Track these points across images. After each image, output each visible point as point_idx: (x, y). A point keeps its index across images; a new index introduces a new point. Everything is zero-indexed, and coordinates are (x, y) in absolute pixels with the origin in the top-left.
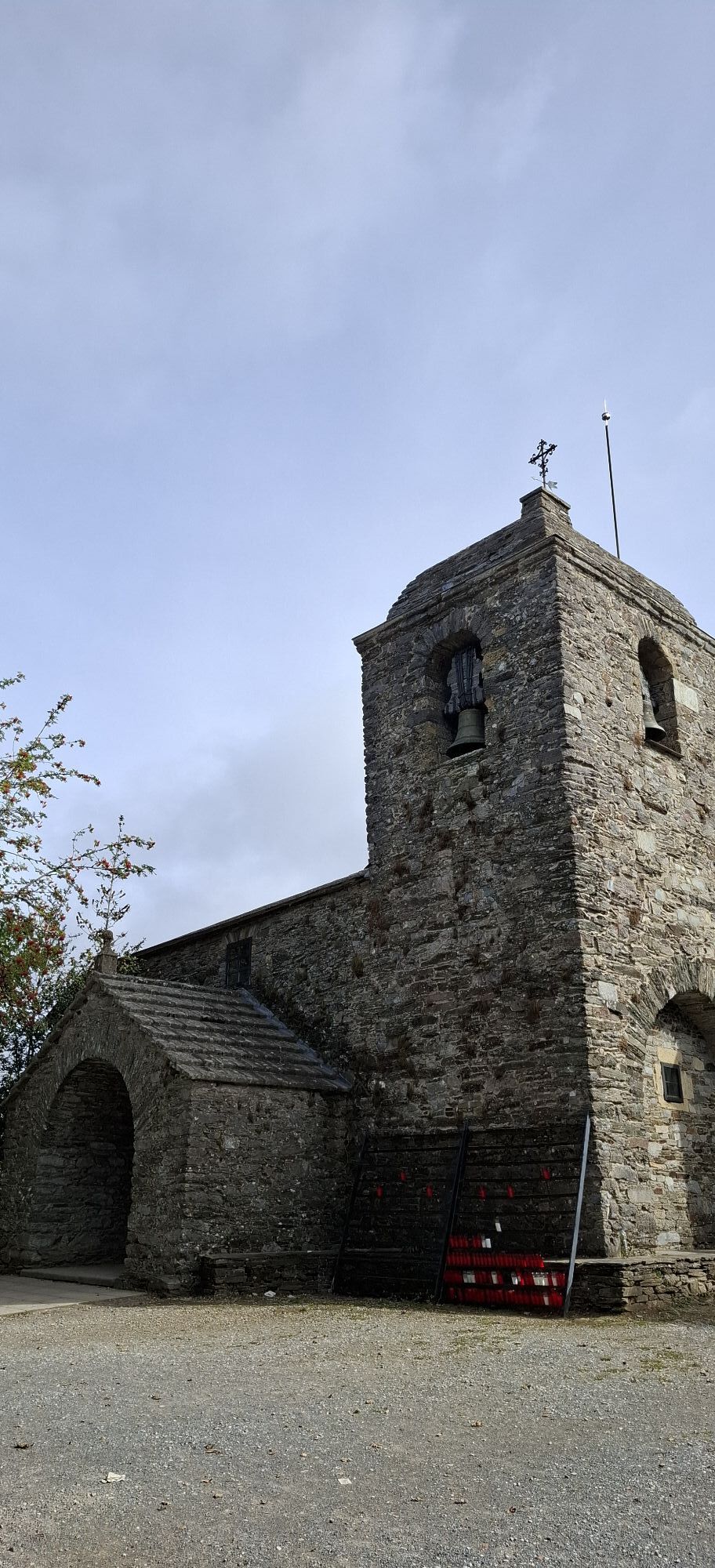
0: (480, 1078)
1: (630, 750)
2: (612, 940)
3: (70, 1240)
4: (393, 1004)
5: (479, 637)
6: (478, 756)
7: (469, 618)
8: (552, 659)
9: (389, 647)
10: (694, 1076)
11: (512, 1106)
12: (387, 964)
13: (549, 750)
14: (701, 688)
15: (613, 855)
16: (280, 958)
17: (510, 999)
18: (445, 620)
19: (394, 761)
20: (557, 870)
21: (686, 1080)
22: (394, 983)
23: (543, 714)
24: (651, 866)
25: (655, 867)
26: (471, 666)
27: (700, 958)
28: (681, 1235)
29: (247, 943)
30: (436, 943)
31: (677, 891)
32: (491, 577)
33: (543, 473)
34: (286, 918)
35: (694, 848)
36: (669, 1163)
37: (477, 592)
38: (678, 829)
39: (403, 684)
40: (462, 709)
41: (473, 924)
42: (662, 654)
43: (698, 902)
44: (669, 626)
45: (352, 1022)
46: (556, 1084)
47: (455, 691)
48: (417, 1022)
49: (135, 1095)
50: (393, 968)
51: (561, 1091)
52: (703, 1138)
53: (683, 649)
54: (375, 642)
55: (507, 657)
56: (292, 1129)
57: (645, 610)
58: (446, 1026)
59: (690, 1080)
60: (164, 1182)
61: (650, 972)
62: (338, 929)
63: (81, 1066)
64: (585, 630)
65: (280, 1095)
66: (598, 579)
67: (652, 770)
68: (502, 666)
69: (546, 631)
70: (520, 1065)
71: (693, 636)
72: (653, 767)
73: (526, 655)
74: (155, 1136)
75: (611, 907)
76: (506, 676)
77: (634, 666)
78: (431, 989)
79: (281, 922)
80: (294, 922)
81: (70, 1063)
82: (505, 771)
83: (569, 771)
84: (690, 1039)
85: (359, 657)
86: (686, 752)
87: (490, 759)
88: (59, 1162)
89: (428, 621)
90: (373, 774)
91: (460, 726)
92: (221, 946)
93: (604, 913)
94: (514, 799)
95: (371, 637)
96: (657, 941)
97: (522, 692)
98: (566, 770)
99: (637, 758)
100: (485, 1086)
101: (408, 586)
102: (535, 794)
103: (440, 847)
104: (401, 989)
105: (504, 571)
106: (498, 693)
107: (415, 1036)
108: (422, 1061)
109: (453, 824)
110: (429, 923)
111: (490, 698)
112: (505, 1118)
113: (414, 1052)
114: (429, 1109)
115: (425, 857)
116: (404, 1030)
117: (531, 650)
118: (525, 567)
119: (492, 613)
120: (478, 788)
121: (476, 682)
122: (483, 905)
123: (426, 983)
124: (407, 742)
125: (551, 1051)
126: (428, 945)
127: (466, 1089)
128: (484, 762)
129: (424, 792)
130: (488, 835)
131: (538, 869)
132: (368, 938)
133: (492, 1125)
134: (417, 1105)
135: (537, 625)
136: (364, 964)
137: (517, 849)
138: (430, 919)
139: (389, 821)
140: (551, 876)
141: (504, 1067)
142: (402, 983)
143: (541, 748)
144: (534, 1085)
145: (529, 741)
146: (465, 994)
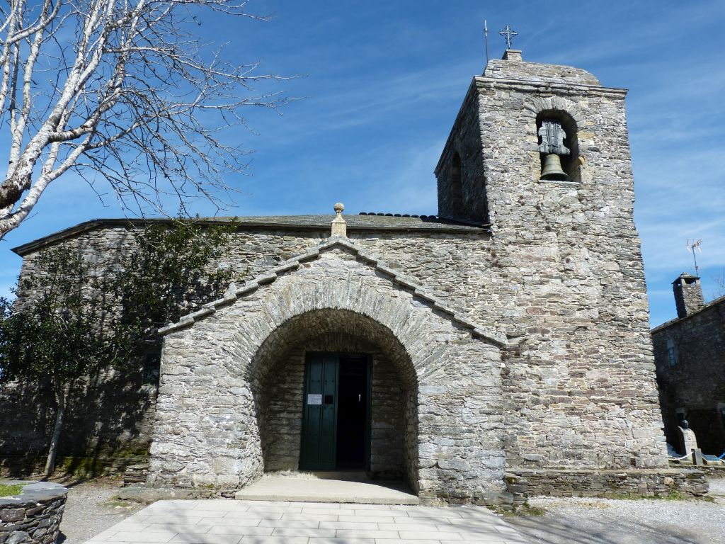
0: (584, 370)
4: (513, 317)
5: (575, 119)
6: (575, 185)
7: (568, 106)
17: (605, 328)
18: (550, 99)
26: (557, 132)
30: (547, 286)
37: (574, 95)
39: (518, 122)
41: (576, 281)
46: (635, 379)
47: (545, 141)
48: (533, 331)
51: (638, 382)
55: (595, 139)
58: (557, 337)
63: (317, 313)
68: (592, 143)
70: (612, 366)
73: (608, 143)
76: (595, 150)
78: (544, 312)
82: (596, 201)
87: (585, 191)
89: (538, 93)
97: (606, 163)
100: (587, 374)
102: (617, 221)
103: (548, 229)
104: (520, 309)
105: (594, 93)
106: (590, 156)
107: (533, 339)
108: (537, 355)
109: (560, 219)
110: (541, 273)
111: (583, 157)
112: (603, 393)
113: (531, 348)
114: (544, 384)
115: (537, 233)
116: (523, 335)
117: (611, 142)
118: (607, 97)
119: (584, 111)
120: (577, 205)
121: (560, 142)
122: (583, 272)
123: (540, 309)
124: (522, 158)
125: (632, 361)
126: (541, 286)
127: (573, 375)
128: (581, 191)
129: (535, 193)
130: (584, 233)
131: (620, 261)
132: (489, 270)
133: (592, 397)
134: (533, 381)
135: (614, 131)
136: (486, 287)
137: (606, 247)
138: (542, 271)
139: (508, 202)
140: (628, 267)
141: (600, 366)
142: (519, 305)
143: (619, 197)
144: (621, 377)
145: (612, 190)
146: (571, 321)
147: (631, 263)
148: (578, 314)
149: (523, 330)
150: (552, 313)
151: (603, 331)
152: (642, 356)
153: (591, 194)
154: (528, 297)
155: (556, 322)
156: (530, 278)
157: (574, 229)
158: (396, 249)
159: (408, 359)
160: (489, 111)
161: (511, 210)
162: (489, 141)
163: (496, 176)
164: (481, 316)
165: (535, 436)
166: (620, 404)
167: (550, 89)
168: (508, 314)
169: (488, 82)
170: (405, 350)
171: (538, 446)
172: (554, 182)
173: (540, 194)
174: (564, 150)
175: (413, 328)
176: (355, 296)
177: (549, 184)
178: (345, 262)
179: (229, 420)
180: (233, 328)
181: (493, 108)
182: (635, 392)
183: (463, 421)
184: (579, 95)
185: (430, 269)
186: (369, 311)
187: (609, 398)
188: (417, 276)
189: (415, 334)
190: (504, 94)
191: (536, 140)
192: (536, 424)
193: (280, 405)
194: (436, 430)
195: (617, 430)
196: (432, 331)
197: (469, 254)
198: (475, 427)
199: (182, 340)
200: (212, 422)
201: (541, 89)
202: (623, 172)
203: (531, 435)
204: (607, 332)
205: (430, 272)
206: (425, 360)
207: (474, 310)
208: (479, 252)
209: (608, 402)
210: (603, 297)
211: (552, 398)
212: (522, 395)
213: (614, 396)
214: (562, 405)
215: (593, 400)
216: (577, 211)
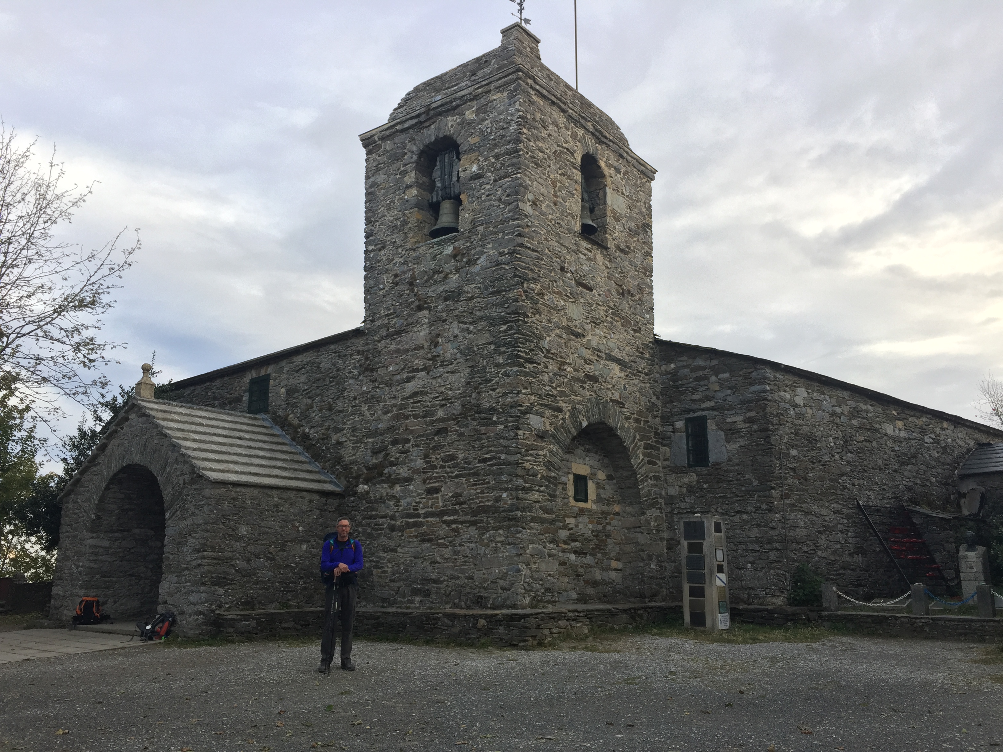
0: (440, 484)
1: (570, 241)
2: (543, 385)
3: (115, 602)
4: (378, 428)
5: (459, 142)
6: (452, 238)
7: (452, 126)
8: (513, 165)
9: (388, 145)
10: (597, 484)
11: (461, 504)
12: (375, 398)
13: (506, 237)
14: (627, 196)
15: (549, 321)
16: (291, 391)
17: (466, 426)
18: (433, 127)
19: (389, 238)
20: (506, 331)
21: (591, 486)
22: (380, 412)
23: (504, 208)
24: (577, 330)
25: (580, 331)
26: (451, 166)
27: (608, 399)
28: (578, 594)
29: (267, 378)
30: (412, 383)
31: (595, 349)
32: (470, 94)
33: (521, 10)
34: (298, 360)
35: (612, 318)
36: (573, 544)
37: (458, 106)
38: (600, 303)
39: (398, 176)
40: (443, 200)
41: (441, 370)
42: (599, 167)
43: (611, 358)
44: (608, 146)
45: (346, 441)
46: (493, 489)
47: (438, 184)
48: (395, 442)
49: (167, 494)
50: (379, 402)
51: (496, 493)
52: (600, 527)
53: (616, 164)
54: (377, 139)
55: (479, 160)
56: (294, 520)
57: (589, 131)
58: (417, 446)
59: (594, 486)
60: (188, 559)
61: (570, 408)
62: (338, 370)
63: (123, 470)
64: (540, 144)
65: (286, 495)
66: (553, 103)
67: (584, 258)
68: (475, 168)
69: (509, 142)
70: (469, 475)
71: (625, 155)
72: (585, 255)
73: (493, 160)
74: (183, 524)
75: (545, 360)
76: (478, 176)
77: (577, 175)
78: (407, 417)
79: (293, 362)
80: (304, 363)
81: (115, 467)
82: (472, 252)
83: (520, 254)
84: (597, 457)
85: (364, 151)
86: (611, 244)
87: (462, 242)
88: (106, 543)
89: (420, 125)
90: (371, 248)
91: (441, 212)
92: (245, 379)
93: (539, 364)
94: (478, 274)
95: (374, 135)
96: (577, 386)
97: (489, 190)
98: (517, 254)
99: (574, 248)
100: (442, 489)
101: (406, 95)
103: (420, 308)
104: (385, 417)
107: (393, 452)
108: (397, 471)
111: (464, 192)
112: (455, 512)
113: (392, 464)
114: (401, 506)
115: (408, 316)
116: (386, 448)
117: (497, 157)
118: (497, 88)
119: (470, 124)
120: (451, 265)
122: (450, 355)
123: (403, 414)
124: (399, 223)
125: (491, 465)
126: (407, 384)
127: (430, 491)
128: (456, 244)
129: (410, 264)
130: (457, 301)
131: (492, 329)
132: (361, 377)
133: (445, 518)
134: (391, 503)
136: (358, 397)
137: (476, 313)
138: (411, 365)
139: (382, 287)
140: (501, 335)
141: (457, 477)
142: (386, 413)
143: (500, 235)
144: (478, 489)
145: (492, 229)
146: (432, 422)
147: (505, 327)
148: (441, 413)
149: (386, 443)
150: (415, 417)
151: (462, 430)
152: (503, 457)
153: (468, 244)
154: (393, 402)
155: (417, 427)
156: (398, 377)
160: (374, 175)
163: (373, 258)
165: (390, 570)
166: (473, 523)
168: (374, 426)
169: (371, 136)
171: (392, 581)
173: (414, 264)
175: (168, 473)
176: (143, 449)
183: (184, 559)
184: (465, 103)
187: (462, 518)
192: (391, 555)
194: (170, 569)
195: (466, 559)
198: (190, 564)
202: (508, 196)
203: (386, 569)
204: (467, 431)
207: (347, 426)
208: (356, 357)
209: (462, 523)
210: (468, 383)
211: (407, 523)
212: (381, 521)
213: (467, 514)
214: (415, 531)
215: (445, 522)
216: (451, 273)
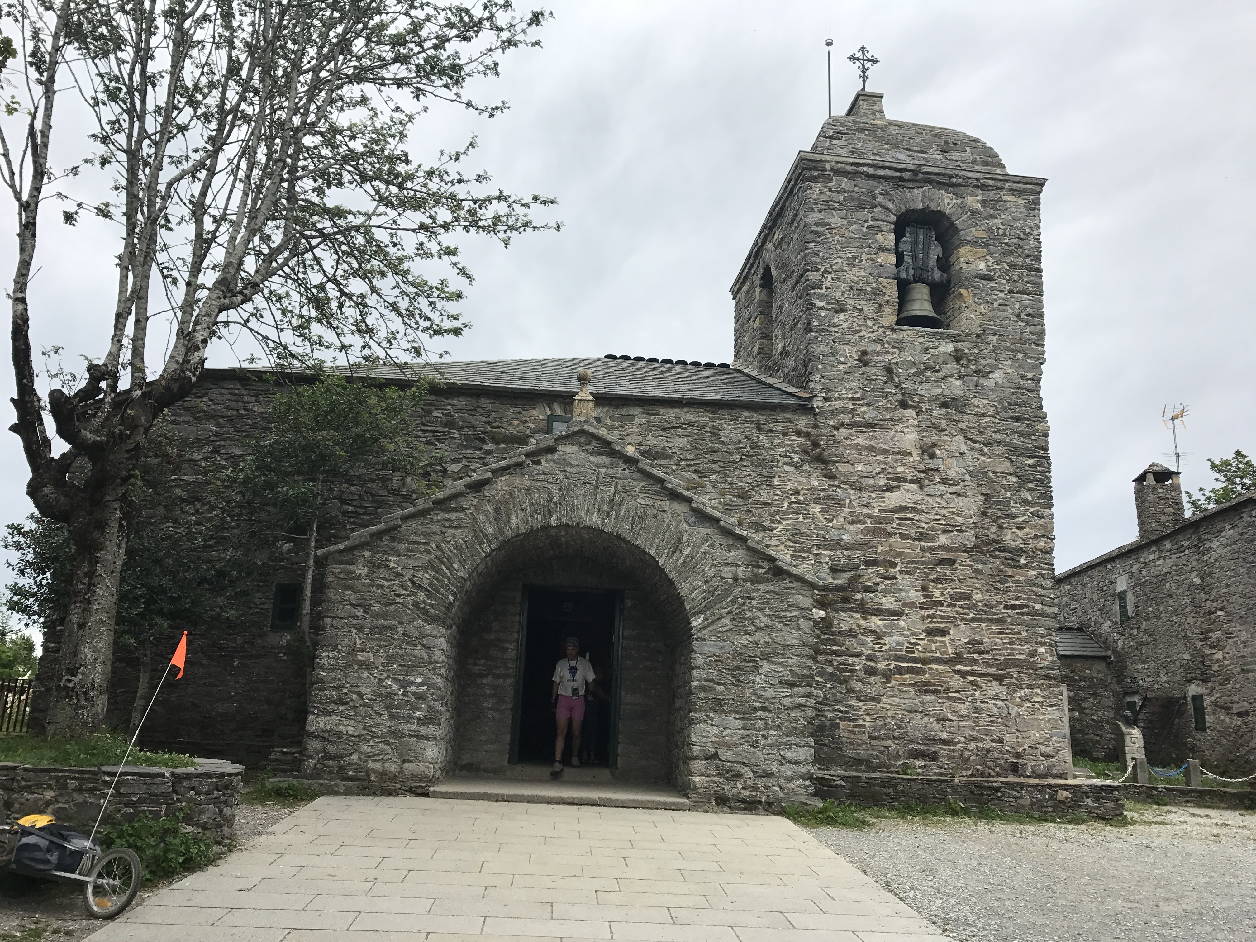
0: (947, 625)
4: (840, 540)
5: (958, 226)
6: (948, 335)
7: (947, 204)
11: (980, 653)
12: (833, 499)
13: (1029, 361)
17: (984, 563)
18: (920, 192)
19: (851, 302)
20: (1035, 466)
22: (842, 519)
23: (1025, 328)
26: (928, 246)
30: (897, 494)
32: (977, 180)
39: (864, 229)
41: (942, 487)
46: (1026, 641)
47: (909, 260)
48: (872, 563)
50: (842, 506)
51: (1030, 647)
54: (828, 168)
55: (988, 260)
58: (906, 573)
62: (758, 447)
68: (982, 266)
69: (1027, 256)
70: (991, 621)
73: (1008, 268)
74: (742, 640)
76: (988, 277)
78: (890, 535)
80: (683, 421)
82: (981, 362)
87: (968, 345)
92: (534, 412)
94: (992, 390)
95: (826, 161)
100: (951, 632)
102: (1013, 393)
103: (904, 405)
104: (852, 528)
105: (991, 182)
106: (977, 288)
107: (870, 575)
108: (876, 600)
109: (922, 389)
110: (889, 473)
111: (967, 289)
112: (974, 662)
113: (867, 589)
114: (885, 644)
115: (886, 409)
116: (856, 568)
117: (1013, 266)
118: (1011, 190)
119: (974, 212)
120: (952, 366)
121: (933, 263)
122: (955, 474)
123: (884, 529)
124: (869, 289)
125: (1023, 614)
126: (887, 494)
127: (930, 632)
128: (959, 345)
129: (886, 346)
130: (961, 412)
131: (1014, 459)
132: (806, 467)
133: (958, 667)
134: (869, 639)
135: (1020, 247)
136: (802, 492)
137: (993, 434)
138: (890, 470)
139: (842, 359)
140: (1027, 468)
141: (973, 620)
142: (853, 523)
143: (1020, 356)
144: (1005, 638)
145: (1009, 345)
146: (932, 549)
147: (1030, 461)
148: (943, 540)
149: (856, 561)
150: (903, 536)
151: (980, 566)
152: (1038, 607)
153: (976, 351)
154: (866, 511)
155: (907, 551)
156: (871, 482)
157: (944, 405)
158: (665, 429)
159: (679, 601)
160: (820, 211)
161: (846, 373)
162: (818, 260)
163: (825, 317)
164: (791, 537)
165: (867, 724)
166: (999, 679)
167: (921, 175)
168: (833, 534)
169: (821, 161)
170: (676, 589)
171: (871, 738)
172: (918, 328)
173: (893, 347)
174: (937, 275)
175: (687, 556)
176: (605, 508)
177: (908, 333)
178: (592, 459)
179: (420, 685)
180: (428, 552)
181: (828, 206)
182: (1025, 661)
183: (755, 693)
184: (968, 186)
185: (715, 462)
186: (624, 529)
187: (984, 670)
188: (696, 472)
189: (690, 566)
190: (845, 183)
191: (893, 259)
192: (870, 705)
193: (482, 665)
194: (717, 706)
195: (992, 719)
196: (715, 562)
197: (777, 441)
198: (773, 703)
199: (352, 568)
200: (395, 687)
201: (907, 175)
202: (1028, 315)
203: (861, 722)
204: (986, 569)
205: (715, 467)
206: (703, 604)
207: (780, 527)
208: (793, 438)
209: (982, 675)
210: (984, 513)
211: (897, 667)
212: (851, 660)
213: (991, 666)
214: (911, 678)
215: (958, 672)
216: (951, 376)
